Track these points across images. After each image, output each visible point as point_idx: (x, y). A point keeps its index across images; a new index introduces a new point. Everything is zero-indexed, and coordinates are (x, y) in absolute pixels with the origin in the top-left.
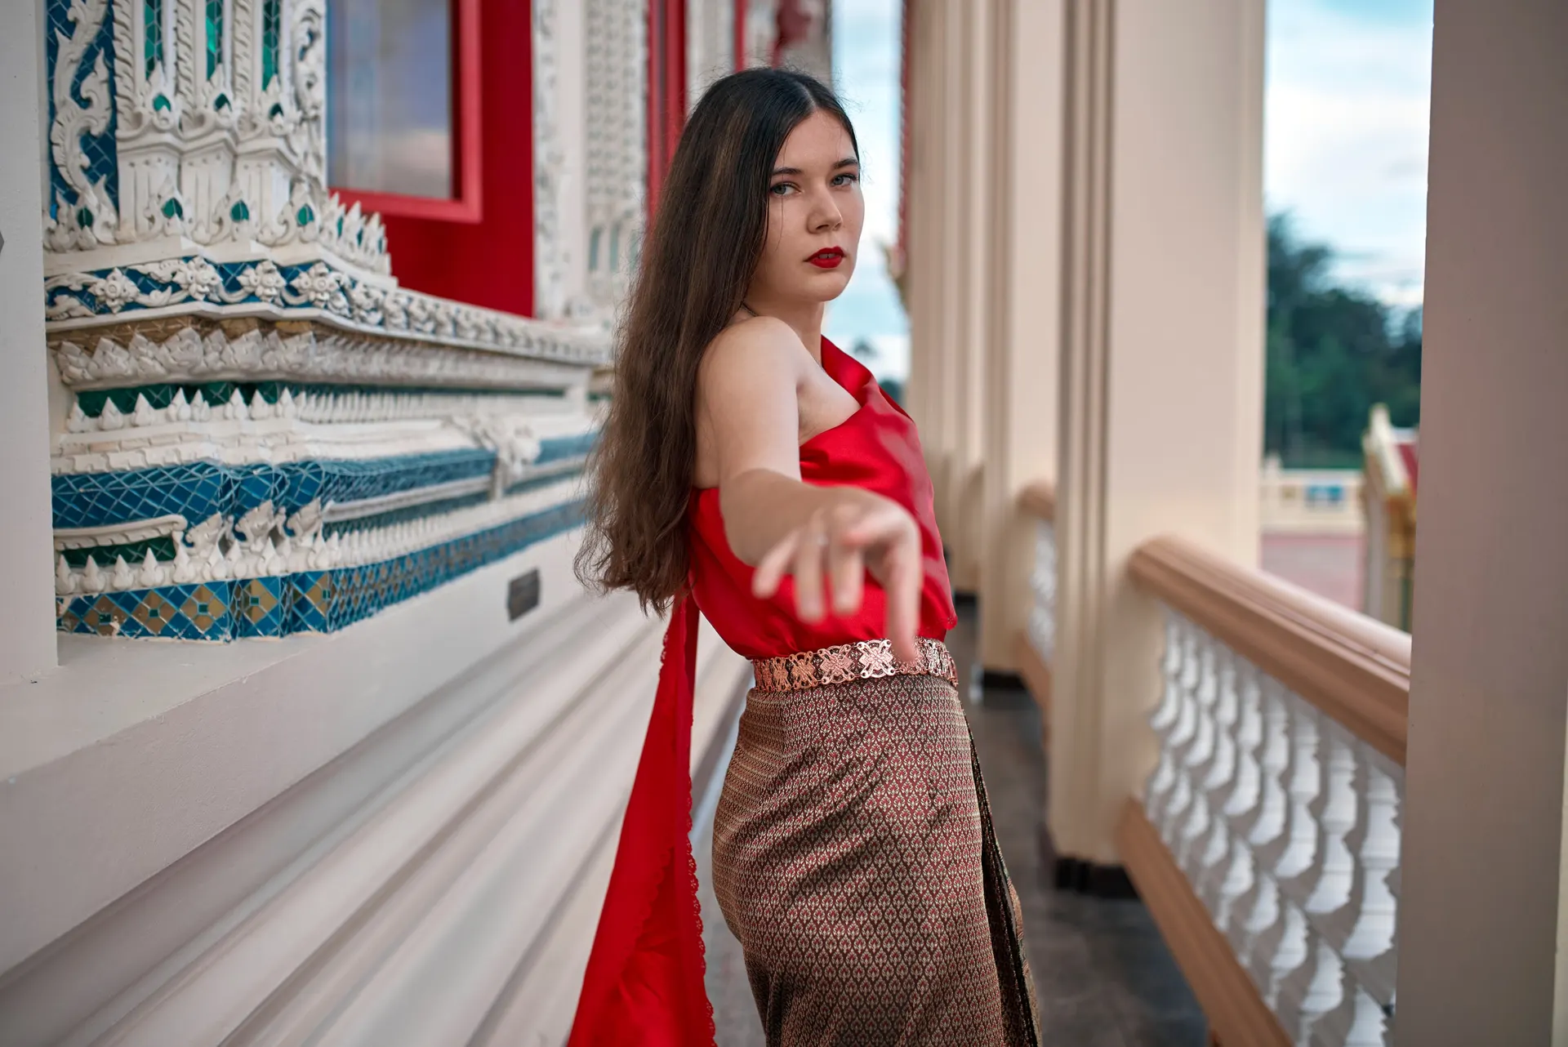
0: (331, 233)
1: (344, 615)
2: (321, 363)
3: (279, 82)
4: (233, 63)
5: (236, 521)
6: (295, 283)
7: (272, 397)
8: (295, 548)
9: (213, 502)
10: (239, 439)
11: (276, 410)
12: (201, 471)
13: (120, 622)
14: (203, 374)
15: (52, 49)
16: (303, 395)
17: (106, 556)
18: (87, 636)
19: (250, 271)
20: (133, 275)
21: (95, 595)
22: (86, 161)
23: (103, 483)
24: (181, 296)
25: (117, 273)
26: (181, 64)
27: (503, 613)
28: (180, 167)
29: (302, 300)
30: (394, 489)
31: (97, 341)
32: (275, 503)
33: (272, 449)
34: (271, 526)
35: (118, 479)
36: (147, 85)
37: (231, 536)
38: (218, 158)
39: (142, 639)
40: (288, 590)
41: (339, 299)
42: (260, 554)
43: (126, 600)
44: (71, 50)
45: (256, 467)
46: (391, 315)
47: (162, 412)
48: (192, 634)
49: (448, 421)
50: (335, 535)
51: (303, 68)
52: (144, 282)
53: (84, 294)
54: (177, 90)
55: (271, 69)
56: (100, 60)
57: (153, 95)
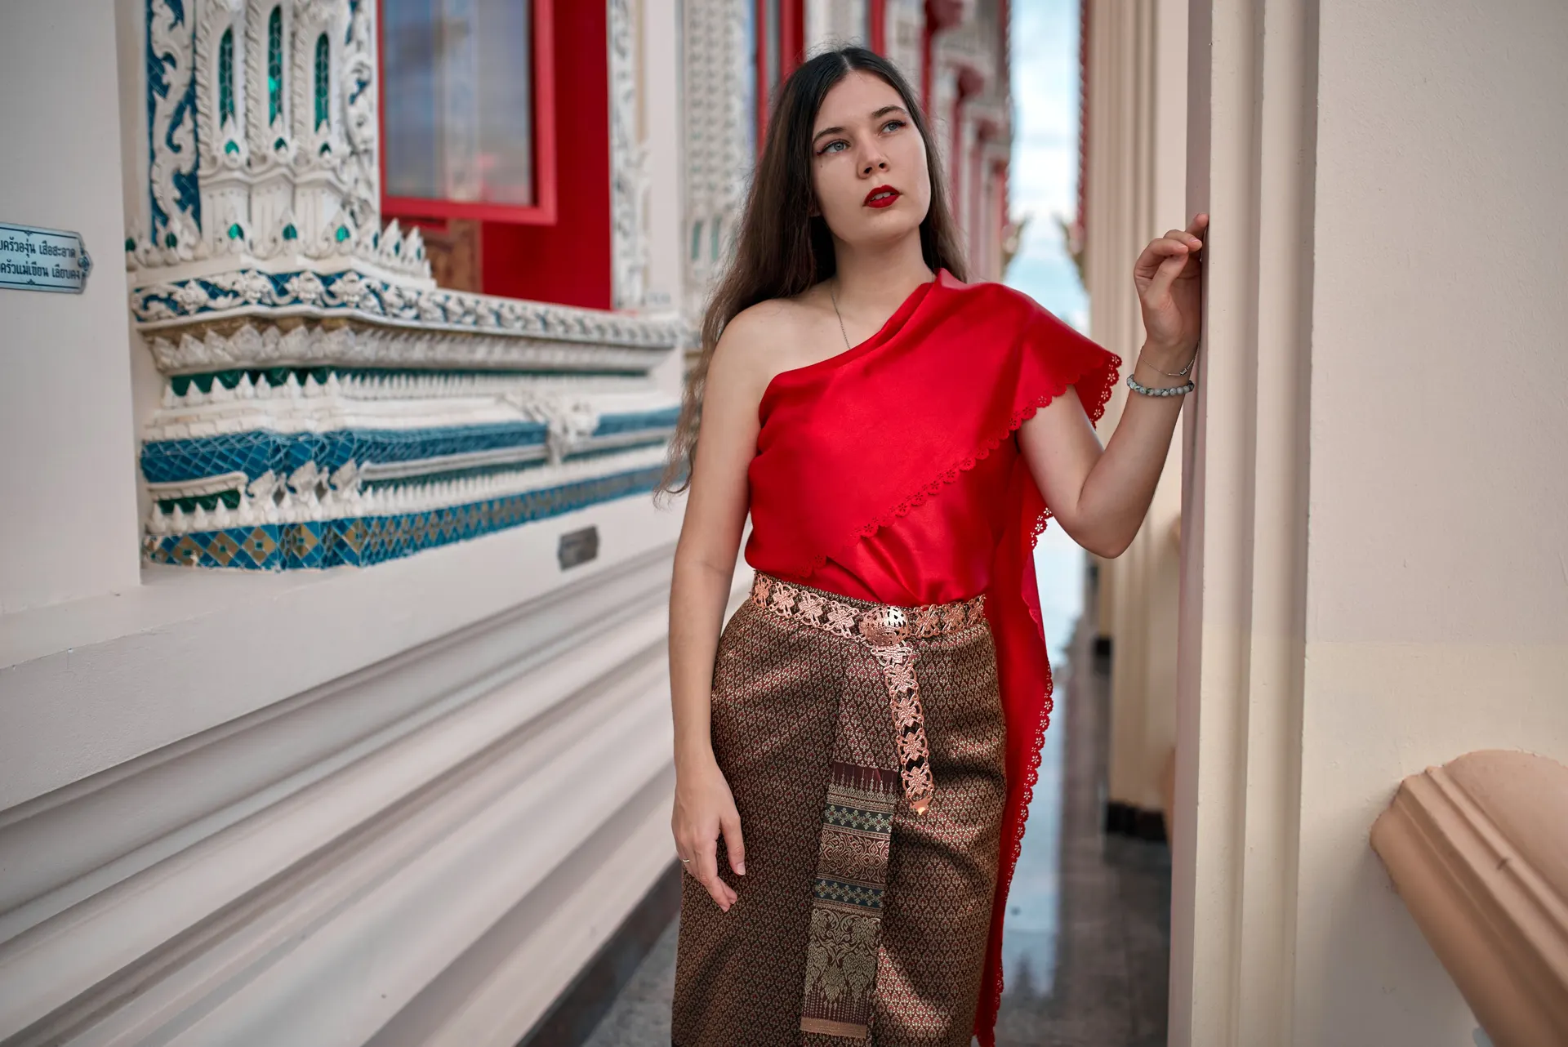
0: (367, 247)
1: (378, 553)
2: (361, 352)
3: (329, 125)
4: (292, 112)
5: (288, 477)
6: (333, 288)
7: (322, 379)
8: (336, 499)
9: (266, 462)
10: (290, 413)
11: (324, 390)
12: (256, 438)
13: (198, 555)
14: (264, 361)
15: (152, 106)
16: (348, 378)
17: (188, 505)
18: (173, 567)
19: (294, 280)
20: (205, 285)
21: (180, 535)
22: (177, 194)
23: (185, 447)
24: (240, 300)
25: (193, 284)
26: (250, 115)
27: (555, 563)
28: (249, 197)
29: (337, 302)
30: (433, 454)
31: (180, 336)
32: (318, 464)
33: (319, 420)
34: (316, 481)
35: (195, 444)
36: (220, 133)
37: (284, 488)
38: (279, 188)
39: (215, 569)
40: (329, 532)
41: (370, 300)
42: (306, 504)
43: (202, 539)
44: (166, 107)
45: (302, 435)
46: (426, 311)
47: (231, 392)
48: (251, 565)
49: (501, 398)
50: (370, 489)
51: (353, 112)
52: (213, 291)
53: (169, 301)
54: (247, 136)
55: (322, 114)
56: (187, 114)
57: (225, 141)
